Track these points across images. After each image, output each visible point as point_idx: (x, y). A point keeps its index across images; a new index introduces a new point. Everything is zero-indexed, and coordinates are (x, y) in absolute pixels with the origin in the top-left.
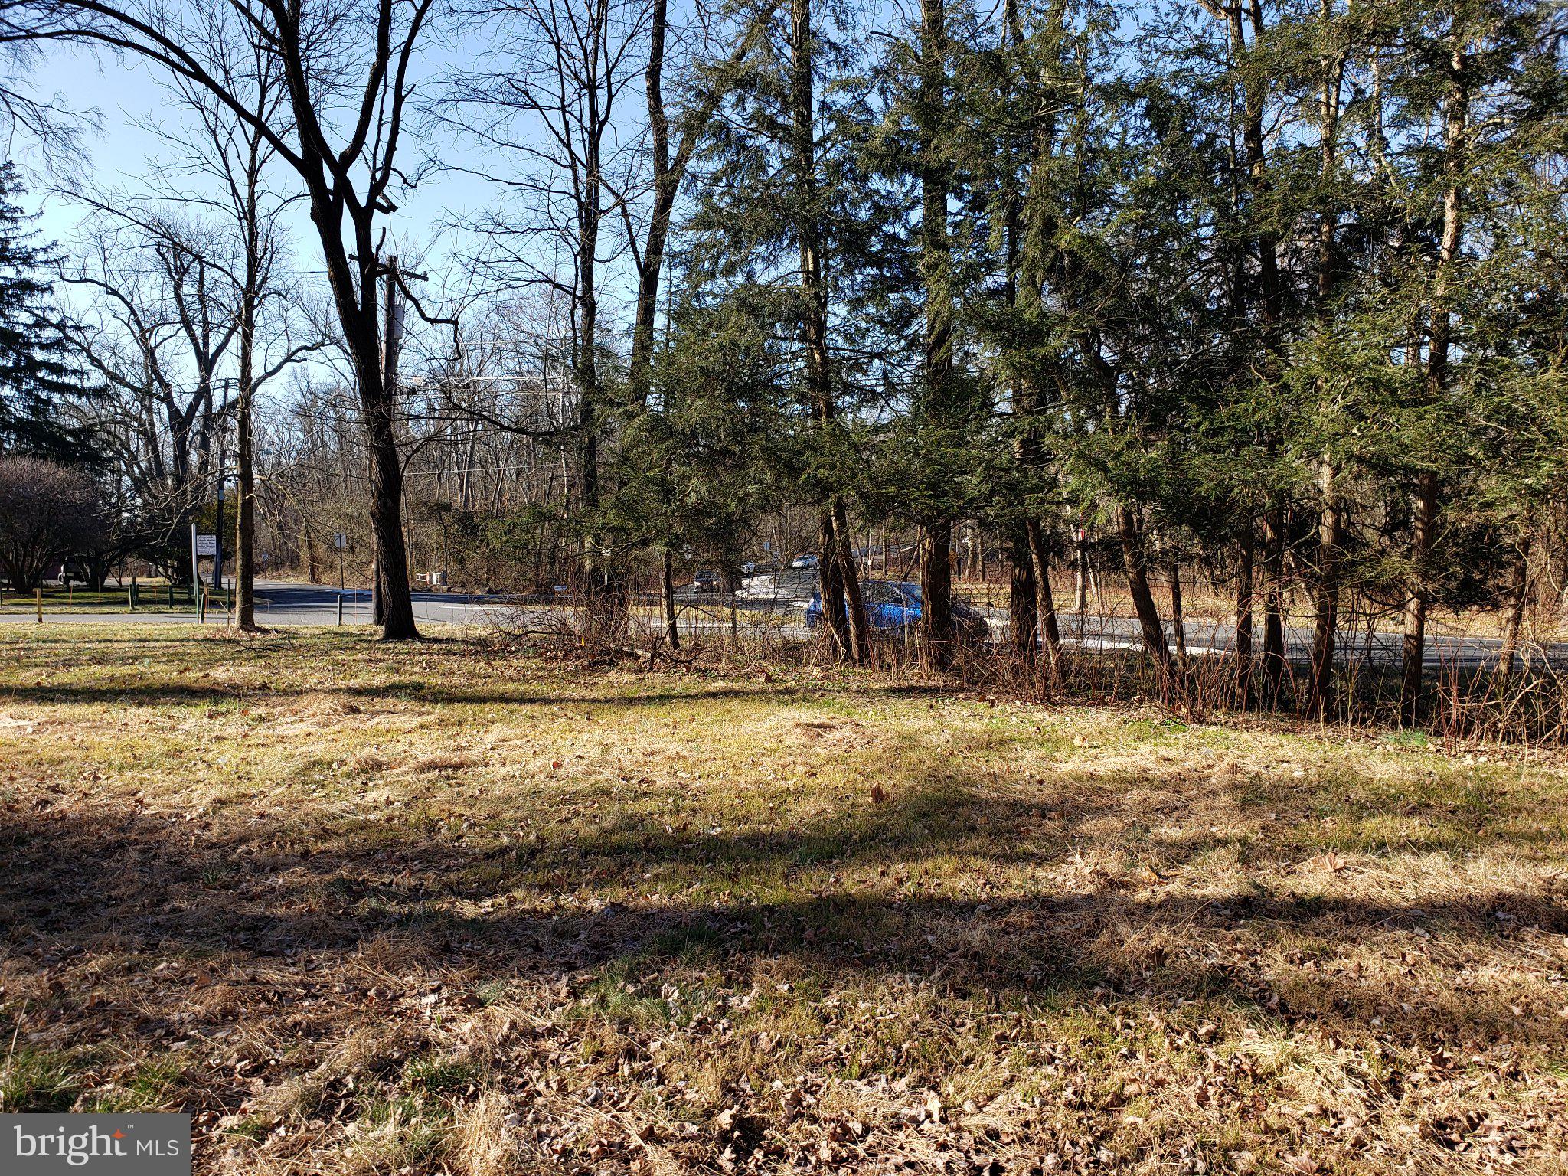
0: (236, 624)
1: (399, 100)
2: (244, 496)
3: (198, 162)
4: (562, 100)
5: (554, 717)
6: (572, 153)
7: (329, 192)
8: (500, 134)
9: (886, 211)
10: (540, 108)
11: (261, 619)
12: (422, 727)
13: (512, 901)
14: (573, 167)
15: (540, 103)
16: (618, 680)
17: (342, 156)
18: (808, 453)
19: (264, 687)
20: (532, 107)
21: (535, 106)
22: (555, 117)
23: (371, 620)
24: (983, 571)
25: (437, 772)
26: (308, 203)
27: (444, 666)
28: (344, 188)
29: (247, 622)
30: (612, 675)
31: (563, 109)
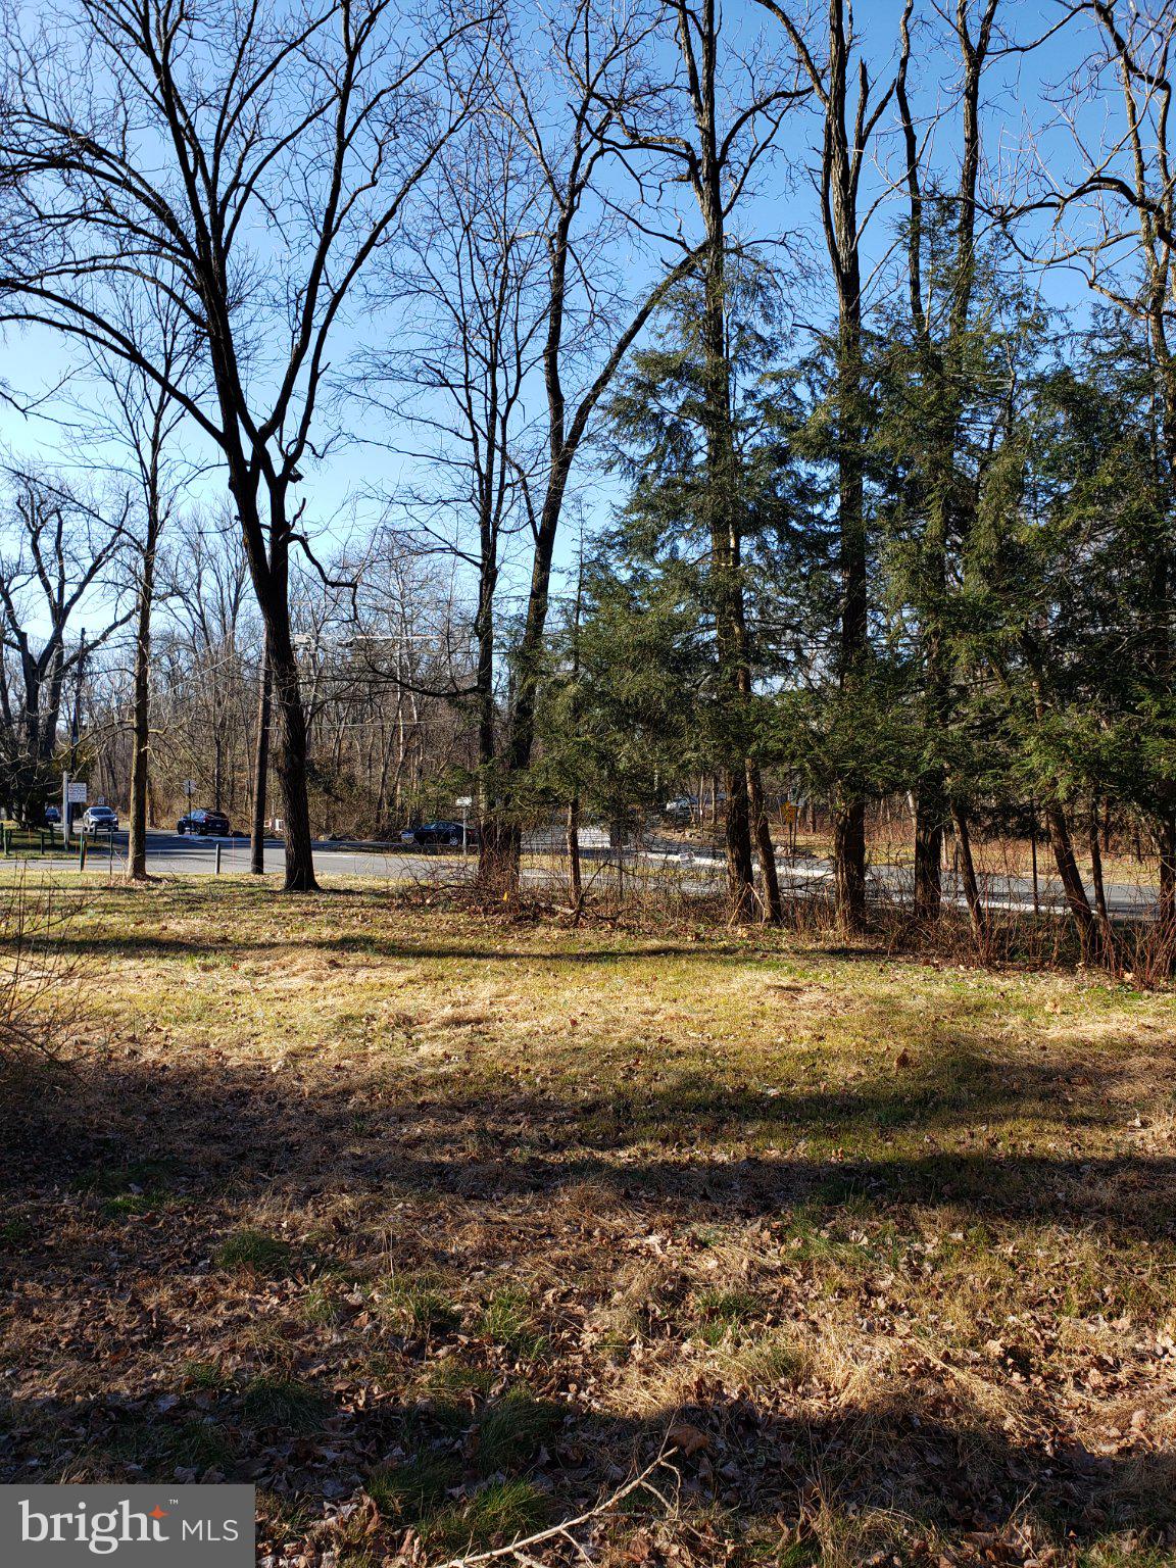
0: (129, 872)
1: (315, 376)
2: (139, 747)
3: (109, 432)
4: (466, 377)
5: (520, 974)
6: (473, 423)
7: (245, 463)
8: (406, 409)
9: (806, 492)
10: (451, 386)
11: (154, 867)
12: (411, 981)
13: (645, 1154)
14: (475, 440)
15: (451, 382)
16: (546, 936)
17: (262, 428)
18: (760, 726)
19: (225, 940)
20: (442, 385)
21: (447, 384)
22: (461, 392)
23: (250, 869)
24: (814, 822)
25: (469, 1027)
26: (226, 472)
27: (380, 920)
28: (262, 459)
29: (139, 869)
30: (541, 931)
31: (467, 386)
